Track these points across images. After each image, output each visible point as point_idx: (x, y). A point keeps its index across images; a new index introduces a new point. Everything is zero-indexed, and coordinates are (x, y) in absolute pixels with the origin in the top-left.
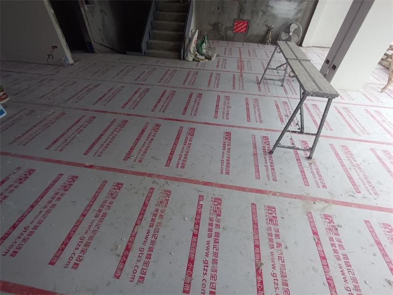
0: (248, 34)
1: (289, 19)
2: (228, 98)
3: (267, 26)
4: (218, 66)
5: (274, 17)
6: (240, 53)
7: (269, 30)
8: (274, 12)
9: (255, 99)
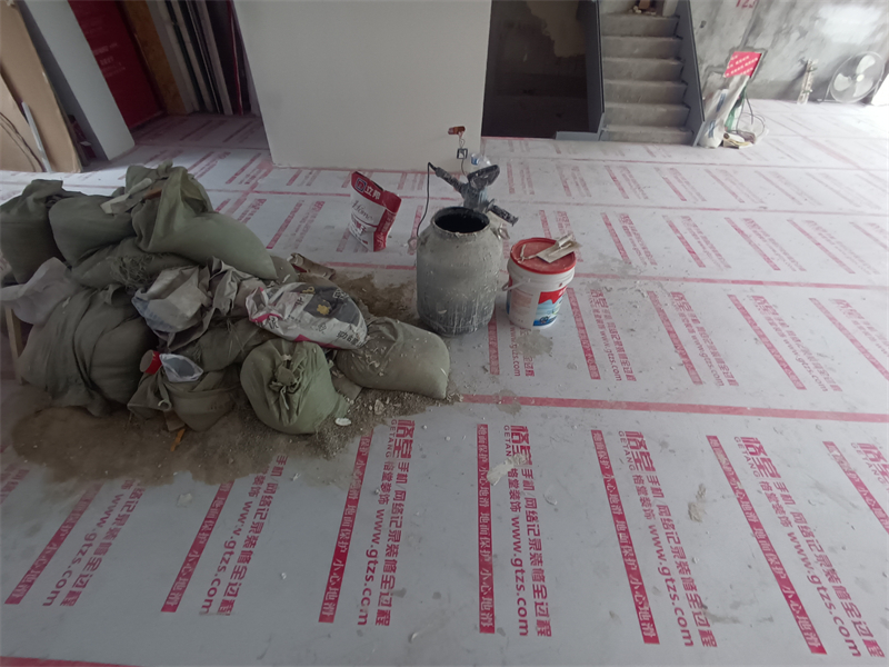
3: (803, 63)
5: (823, 42)
7: (805, 70)
8: (826, 31)
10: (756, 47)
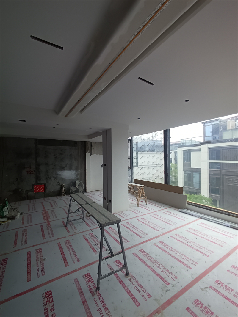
0: (47, 192)
1: (73, 179)
2: (39, 250)
3: (60, 185)
4: (23, 223)
5: (63, 179)
6: (44, 207)
7: (62, 187)
8: (62, 177)
9: (66, 241)
10: (41, 183)
